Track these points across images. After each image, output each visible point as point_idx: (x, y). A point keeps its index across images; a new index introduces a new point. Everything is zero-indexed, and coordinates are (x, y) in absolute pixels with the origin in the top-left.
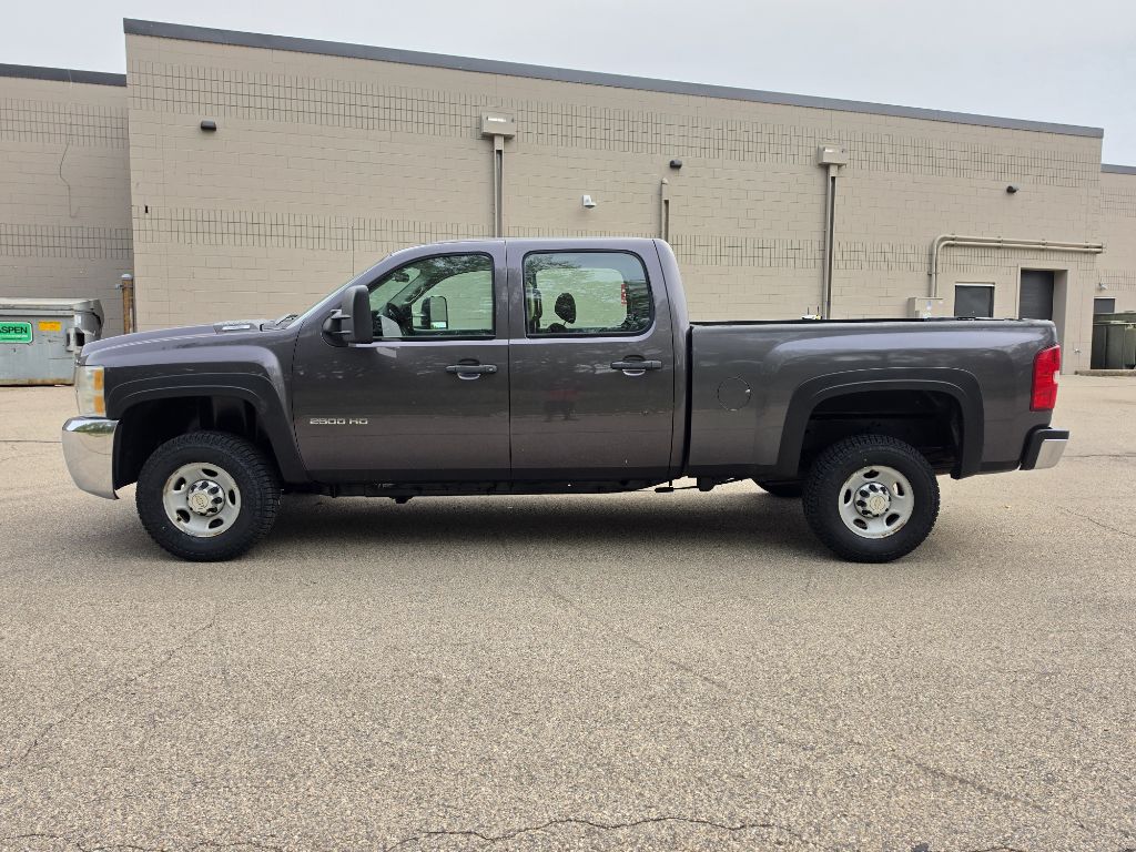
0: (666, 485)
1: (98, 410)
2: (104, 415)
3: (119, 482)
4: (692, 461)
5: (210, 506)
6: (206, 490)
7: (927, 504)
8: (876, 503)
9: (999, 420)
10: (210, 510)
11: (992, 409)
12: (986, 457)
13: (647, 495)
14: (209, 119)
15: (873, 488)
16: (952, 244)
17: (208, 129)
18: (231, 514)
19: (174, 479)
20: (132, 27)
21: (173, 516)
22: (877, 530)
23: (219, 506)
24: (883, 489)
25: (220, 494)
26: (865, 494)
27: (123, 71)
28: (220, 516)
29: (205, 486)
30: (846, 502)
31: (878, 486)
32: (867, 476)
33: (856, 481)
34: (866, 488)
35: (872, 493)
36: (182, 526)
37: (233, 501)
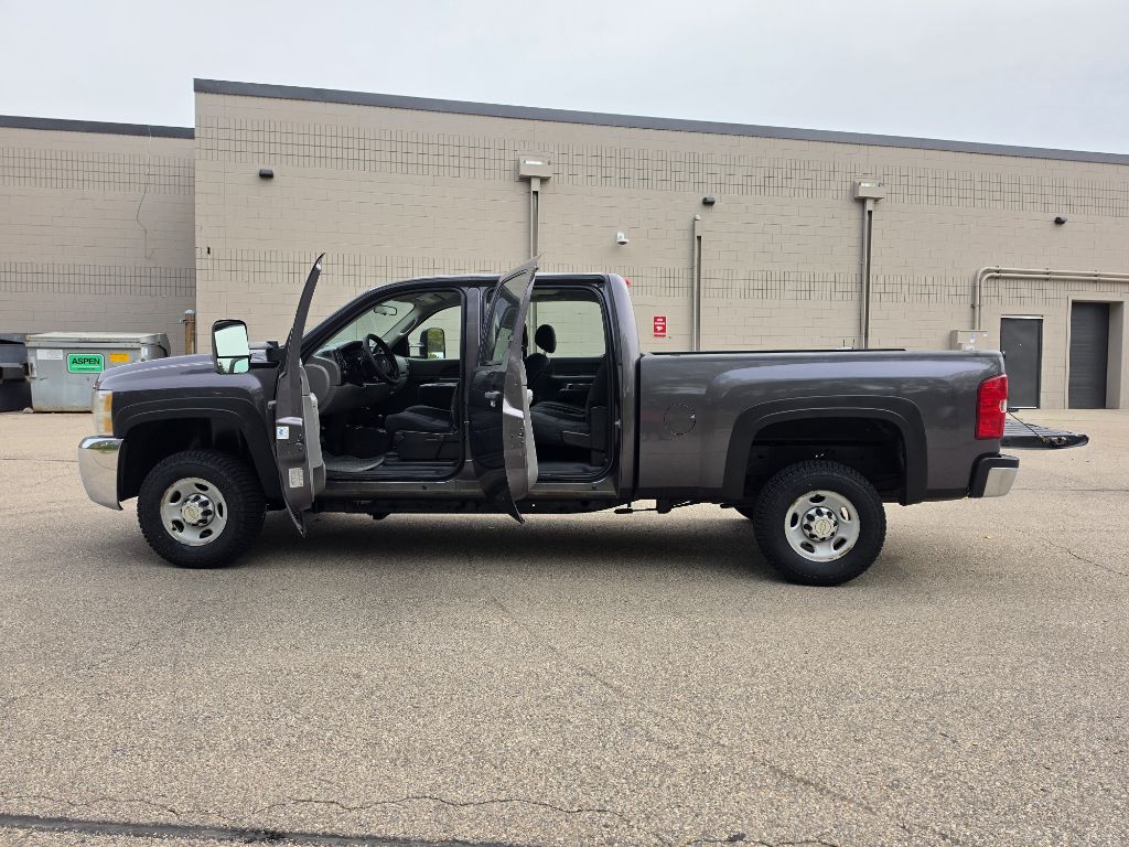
0: (625, 506)
1: (107, 430)
2: (111, 434)
3: (123, 494)
4: (642, 483)
5: (200, 517)
6: (197, 503)
7: (873, 527)
8: (822, 527)
9: (942, 448)
10: (200, 521)
11: (934, 438)
12: (932, 484)
13: (606, 516)
14: (267, 168)
15: (819, 513)
16: (997, 276)
17: (266, 176)
18: (219, 526)
19: (170, 492)
20: (202, 87)
21: (169, 526)
22: (824, 554)
23: (209, 518)
24: (829, 514)
25: (210, 507)
26: (811, 518)
27: (191, 125)
28: (210, 527)
29: (197, 498)
30: (792, 525)
31: (824, 510)
32: (813, 500)
33: (802, 504)
34: (813, 512)
35: (817, 517)
36: (178, 535)
37: (221, 514)
